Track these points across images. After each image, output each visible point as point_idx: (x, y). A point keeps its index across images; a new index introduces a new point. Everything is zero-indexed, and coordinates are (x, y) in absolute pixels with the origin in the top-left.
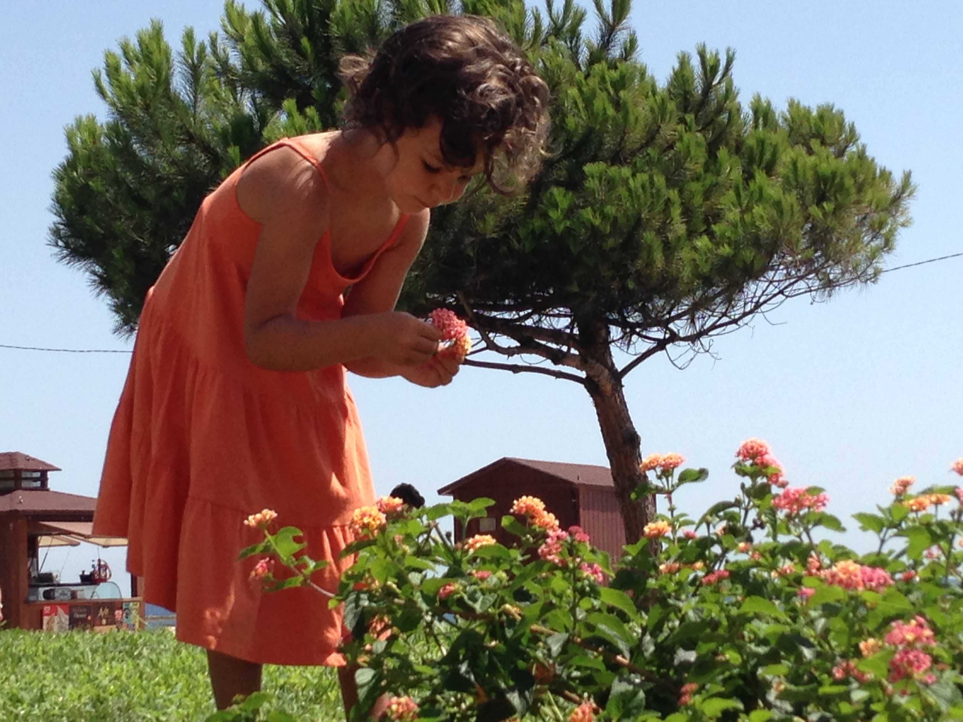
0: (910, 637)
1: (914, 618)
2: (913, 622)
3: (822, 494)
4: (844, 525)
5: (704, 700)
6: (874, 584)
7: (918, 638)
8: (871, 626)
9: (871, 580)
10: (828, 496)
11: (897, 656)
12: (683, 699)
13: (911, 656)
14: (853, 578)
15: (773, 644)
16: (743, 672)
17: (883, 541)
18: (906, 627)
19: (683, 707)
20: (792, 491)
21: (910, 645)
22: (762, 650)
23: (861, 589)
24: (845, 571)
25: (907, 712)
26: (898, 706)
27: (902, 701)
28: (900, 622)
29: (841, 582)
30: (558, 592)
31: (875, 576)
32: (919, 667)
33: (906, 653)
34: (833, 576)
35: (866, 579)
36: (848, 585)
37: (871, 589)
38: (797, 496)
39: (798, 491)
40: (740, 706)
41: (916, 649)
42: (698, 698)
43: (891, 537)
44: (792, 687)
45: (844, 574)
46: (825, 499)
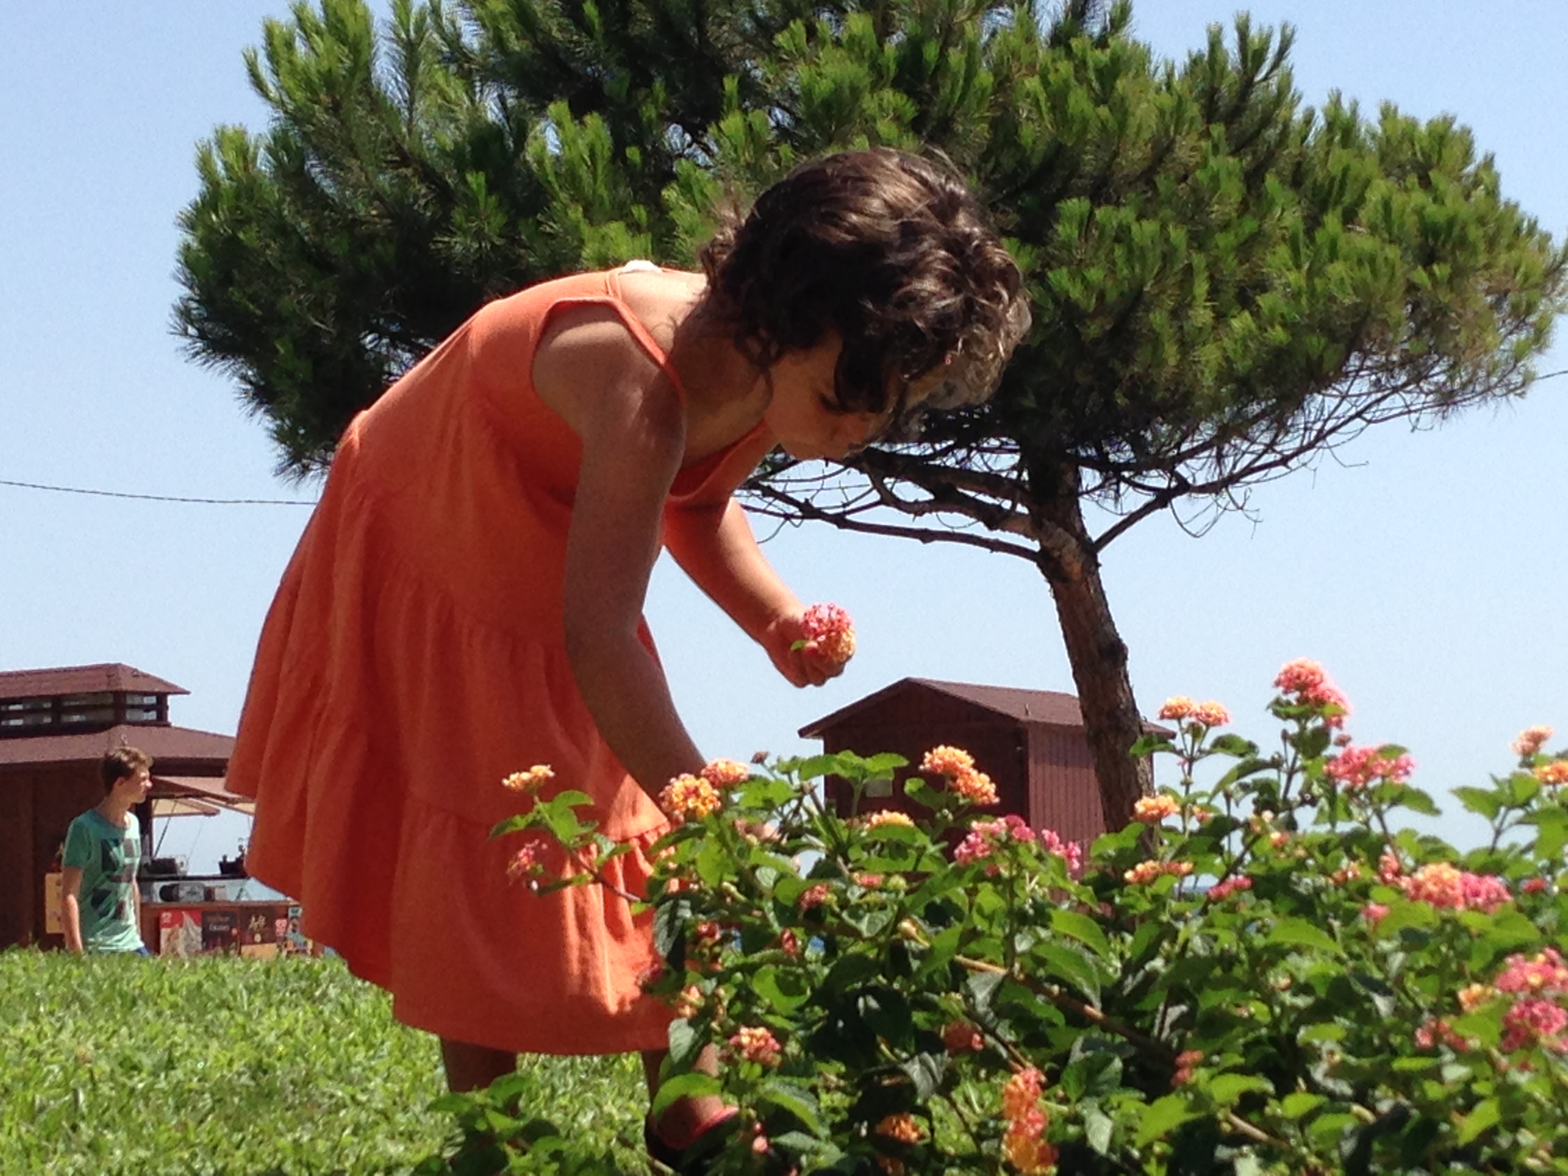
0: (1535, 980)
1: (1542, 952)
2: (1541, 958)
3: (1403, 757)
4: (1437, 804)
5: (1212, 1077)
6: (1480, 900)
7: (1548, 982)
8: (1474, 965)
9: (1476, 894)
10: (1413, 761)
11: (1515, 1010)
12: (1180, 1074)
13: (1536, 1010)
14: (1449, 891)
15: (1322, 992)
16: (1274, 1034)
17: (1498, 833)
18: (1529, 965)
19: (1179, 1088)
20: (1356, 752)
21: (1535, 991)
22: (1302, 1002)
23: (1460, 908)
24: (1437, 880)
25: (1530, 1098)
26: (1515, 1087)
27: (1522, 1079)
28: (1520, 957)
29: (1429, 897)
30: (987, 910)
31: (1483, 888)
32: (1548, 1027)
33: (1529, 1004)
34: (1418, 887)
35: (1468, 891)
36: (1441, 901)
37: (1476, 908)
38: (1364, 760)
39: (1365, 753)
40: (1270, 1087)
41: (1544, 999)
42: (1202, 1074)
43: (1511, 825)
44: (1352, 1060)
45: (1435, 884)
46: (1409, 764)
